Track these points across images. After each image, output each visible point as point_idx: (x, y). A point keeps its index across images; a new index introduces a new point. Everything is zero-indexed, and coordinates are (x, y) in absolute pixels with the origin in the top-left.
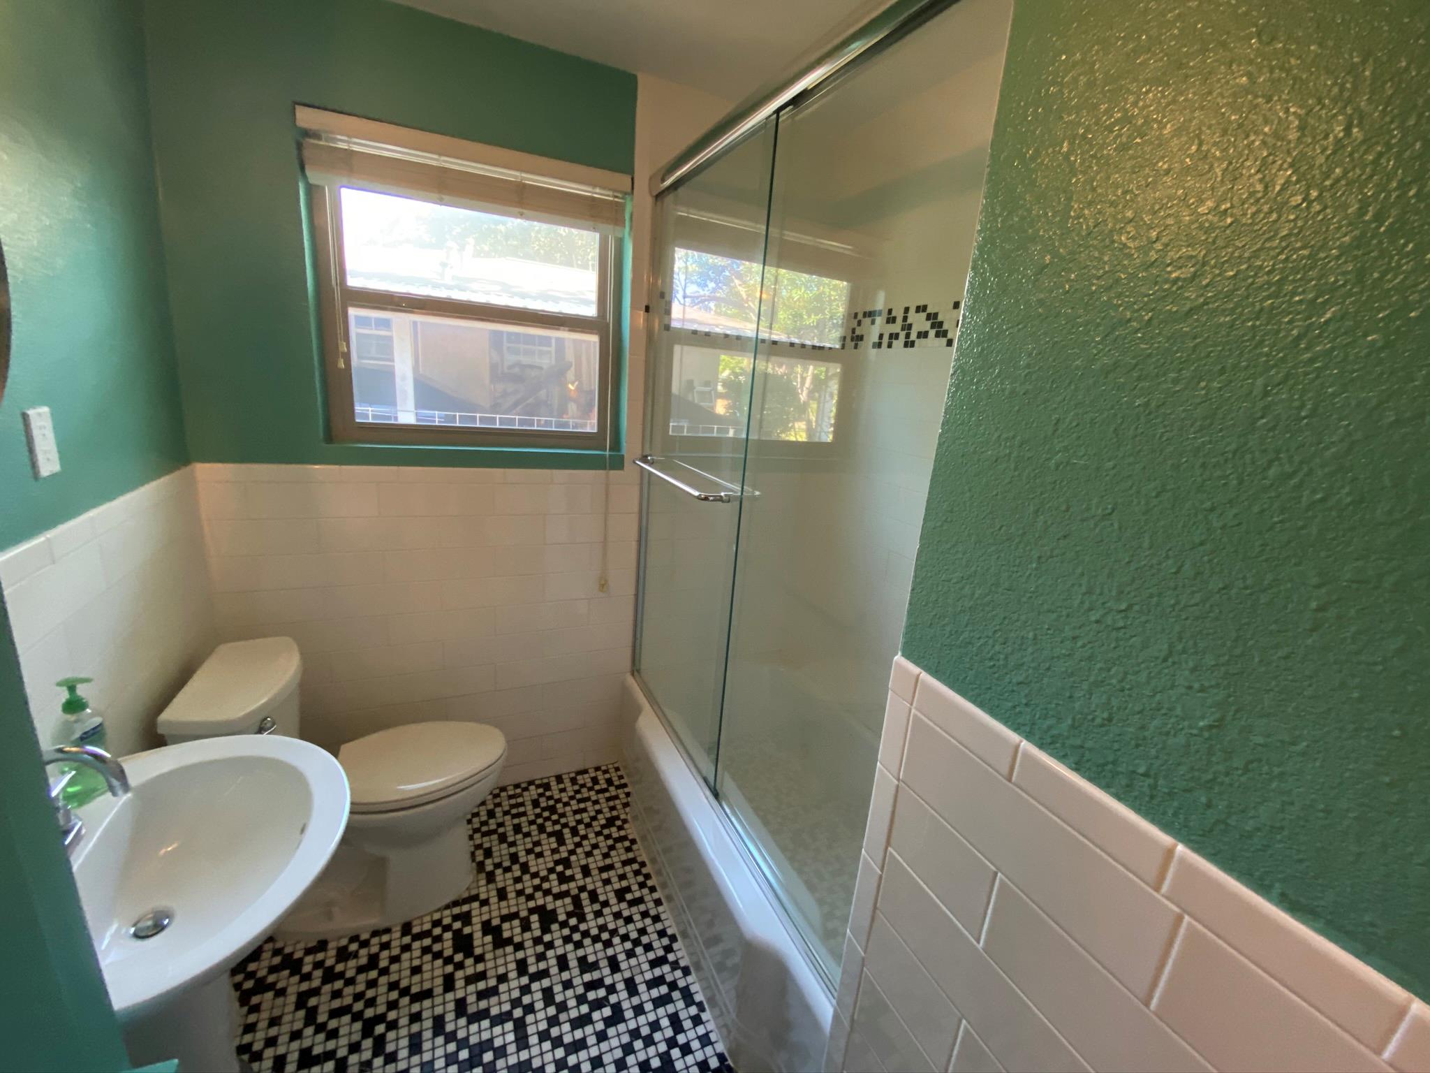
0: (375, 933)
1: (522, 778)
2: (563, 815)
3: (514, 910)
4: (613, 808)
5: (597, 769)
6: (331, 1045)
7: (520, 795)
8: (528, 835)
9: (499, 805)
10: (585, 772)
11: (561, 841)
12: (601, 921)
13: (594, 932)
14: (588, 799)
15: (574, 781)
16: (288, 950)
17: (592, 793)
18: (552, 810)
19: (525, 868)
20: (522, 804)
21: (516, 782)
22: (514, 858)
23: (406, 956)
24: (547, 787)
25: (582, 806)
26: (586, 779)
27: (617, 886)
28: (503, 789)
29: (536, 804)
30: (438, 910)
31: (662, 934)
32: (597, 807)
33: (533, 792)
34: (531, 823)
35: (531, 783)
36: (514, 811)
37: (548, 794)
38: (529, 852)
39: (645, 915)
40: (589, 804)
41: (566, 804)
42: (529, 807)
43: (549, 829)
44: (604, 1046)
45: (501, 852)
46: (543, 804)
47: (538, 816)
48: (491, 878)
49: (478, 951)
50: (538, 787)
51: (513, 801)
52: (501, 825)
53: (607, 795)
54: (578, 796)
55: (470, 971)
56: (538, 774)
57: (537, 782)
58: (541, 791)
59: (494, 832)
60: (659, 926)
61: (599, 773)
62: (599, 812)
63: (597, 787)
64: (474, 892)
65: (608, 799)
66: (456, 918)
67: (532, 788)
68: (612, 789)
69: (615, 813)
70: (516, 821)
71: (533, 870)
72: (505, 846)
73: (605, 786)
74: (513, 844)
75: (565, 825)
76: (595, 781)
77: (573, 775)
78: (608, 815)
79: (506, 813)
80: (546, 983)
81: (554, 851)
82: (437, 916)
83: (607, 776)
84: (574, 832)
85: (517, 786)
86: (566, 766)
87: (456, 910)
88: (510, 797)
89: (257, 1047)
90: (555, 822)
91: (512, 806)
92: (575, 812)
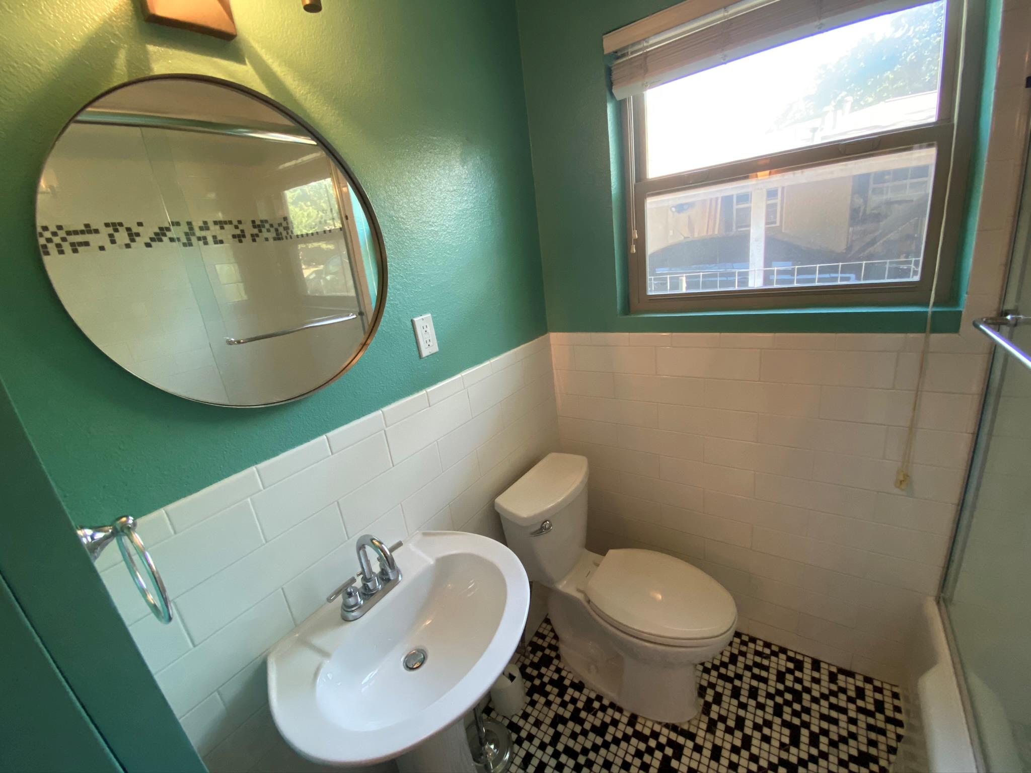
0: (613, 705)
1: (778, 641)
2: (807, 711)
4: (872, 743)
5: (868, 680)
7: (767, 657)
8: (761, 706)
9: (744, 654)
10: (850, 674)
11: (795, 741)
14: (844, 711)
15: (833, 678)
17: (852, 706)
18: (798, 697)
19: (747, 742)
20: (766, 669)
21: (769, 640)
22: (740, 722)
23: (624, 745)
24: (799, 666)
25: (834, 714)
26: (850, 684)
28: (753, 640)
29: (781, 677)
30: (660, 723)
32: (853, 728)
33: (782, 663)
34: (769, 696)
35: (783, 650)
36: (756, 671)
37: (798, 674)
38: (757, 727)
40: (843, 718)
41: (815, 700)
42: (773, 677)
43: (787, 717)
45: (729, 706)
46: (789, 684)
47: (779, 693)
48: (711, 727)
50: (789, 659)
51: (758, 659)
52: (739, 677)
53: (871, 721)
54: (833, 700)
56: (795, 646)
57: (791, 654)
58: (791, 665)
59: (731, 680)
61: (869, 687)
62: (853, 736)
63: (860, 703)
64: (693, 730)
65: (870, 728)
66: (671, 743)
67: (783, 656)
68: (879, 716)
69: (873, 751)
70: (755, 683)
71: (755, 751)
72: (735, 702)
73: (871, 707)
74: (743, 706)
75: (806, 725)
76: (860, 693)
77: (834, 670)
78: (864, 748)
79: (747, 668)
81: (783, 746)
82: (657, 728)
83: (878, 696)
84: (814, 741)
85: (767, 645)
86: (832, 658)
87: (673, 736)
88: (757, 653)
89: (523, 734)
90: (795, 713)
91: (756, 665)
92: (823, 717)
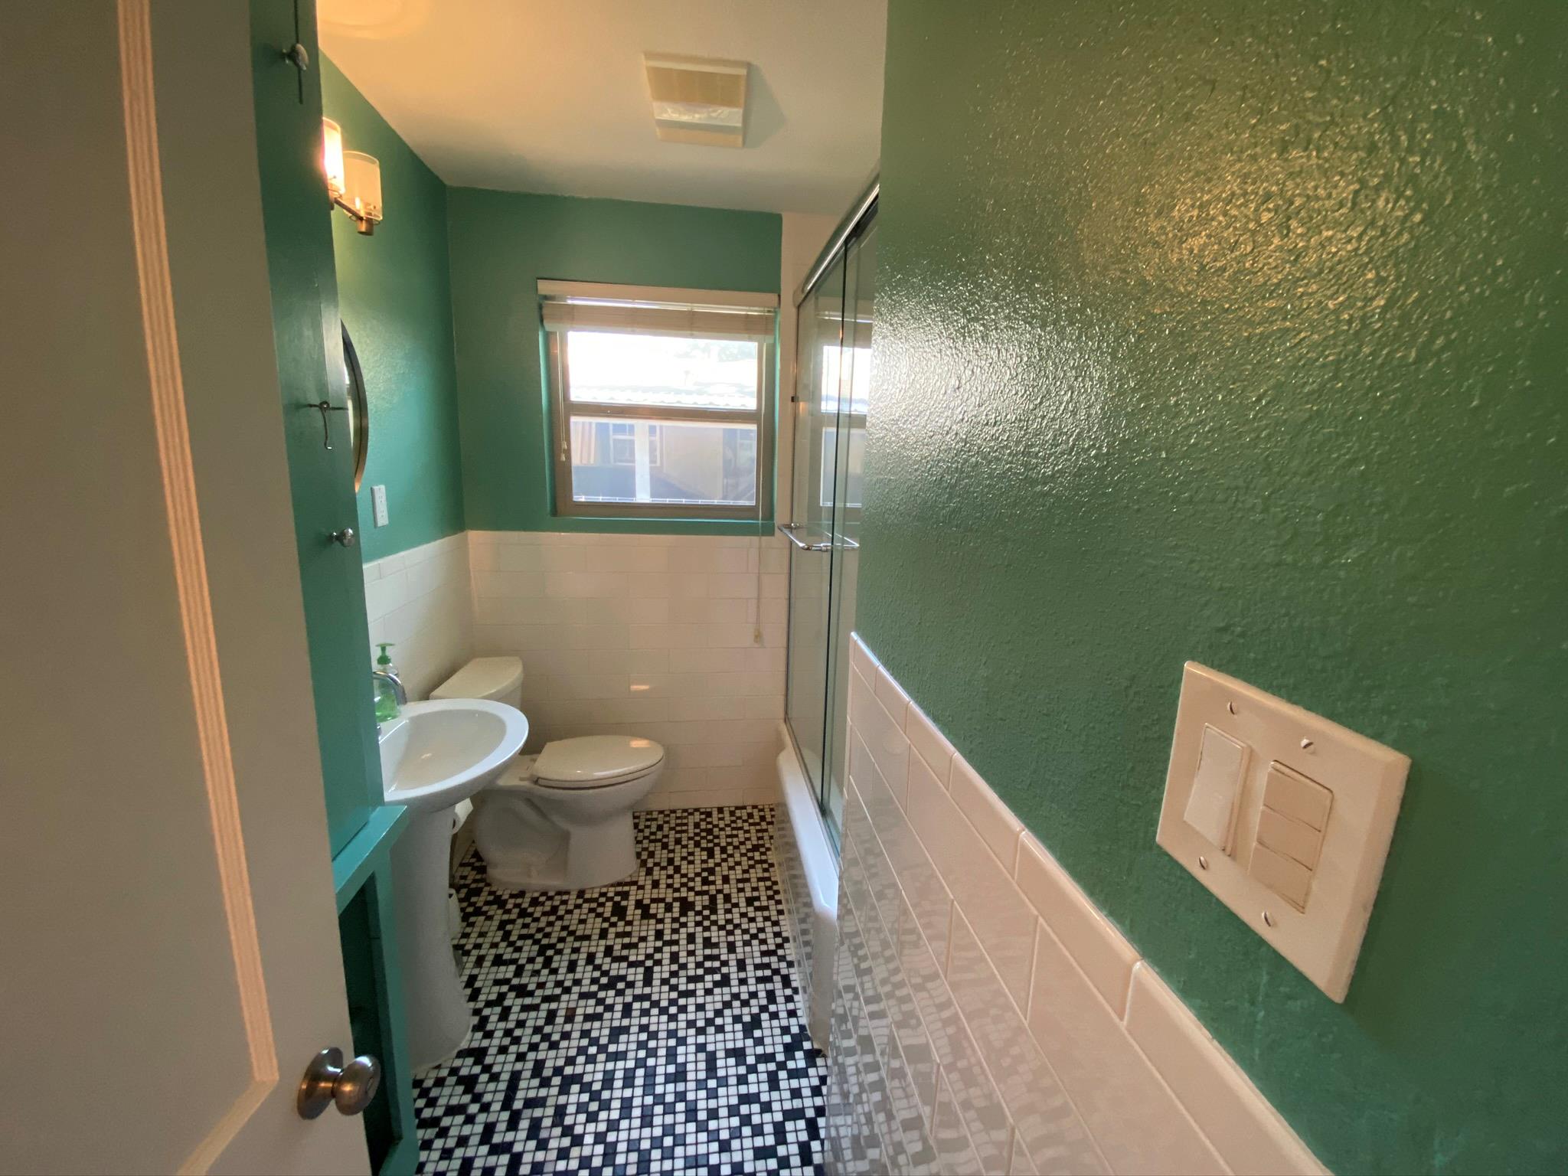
0: (559, 893)
1: (691, 806)
2: (717, 837)
3: (661, 896)
4: (759, 838)
5: (754, 807)
6: (516, 955)
7: (686, 818)
8: (686, 846)
9: (668, 822)
10: (744, 808)
11: (711, 855)
12: (729, 916)
13: (722, 922)
14: (741, 828)
15: (732, 813)
16: (499, 893)
17: (746, 824)
18: (710, 832)
19: (677, 869)
20: (686, 824)
21: (686, 807)
22: (671, 861)
23: (577, 911)
24: (709, 814)
25: (735, 832)
26: (744, 814)
27: (749, 894)
28: (674, 812)
29: (697, 825)
30: (605, 886)
31: (777, 935)
32: (747, 835)
33: (697, 817)
34: (690, 839)
35: (697, 810)
36: (678, 828)
37: (709, 820)
38: (683, 858)
39: (766, 919)
40: (741, 832)
41: (722, 829)
42: (691, 827)
43: (704, 845)
44: (709, 998)
45: (661, 855)
46: (703, 827)
47: (696, 834)
48: (649, 872)
49: (629, 918)
50: (702, 813)
51: (679, 821)
52: (667, 836)
53: (758, 827)
54: (733, 825)
55: (620, 929)
56: (704, 805)
57: (702, 810)
58: (703, 817)
59: (659, 841)
60: (776, 929)
61: (755, 811)
62: (748, 839)
63: (751, 821)
64: (634, 879)
65: (758, 831)
66: (617, 894)
67: (697, 814)
68: (763, 823)
69: (761, 842)
70: (678, 836)
71: (683, 871)
72: (665, 851)
73: (758, 821)
74: (673, 851)
75: (717, 845)
76: (750, 815)
77: (733, 809)
78: (755, 843)
79: (671, 829)
80: (675, 948)
81: (703, 862)
82: (604, 890)
83: (762, 813)
84: (723, 850)
85: (685, 811)
86: (729, 801)
87: (619, 889)
88: (677, 818)
89: (468, 947)
90: (709, 841)
91: (677, 825)
92: (728, 836)
